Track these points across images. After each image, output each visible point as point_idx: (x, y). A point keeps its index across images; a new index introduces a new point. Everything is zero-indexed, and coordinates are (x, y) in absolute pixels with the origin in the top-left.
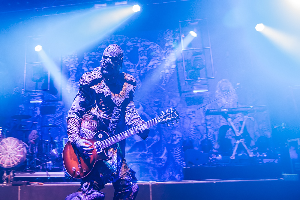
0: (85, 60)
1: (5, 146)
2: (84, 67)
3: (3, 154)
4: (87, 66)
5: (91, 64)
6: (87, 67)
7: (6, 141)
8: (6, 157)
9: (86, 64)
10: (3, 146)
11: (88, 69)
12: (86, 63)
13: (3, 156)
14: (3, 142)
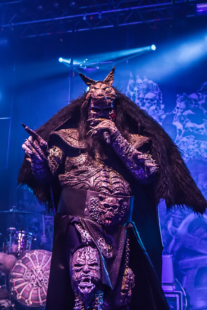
0: (178, 108)
1: (29, 267)
2: (175, 121)
3: (26, 281)
4: (182, 119)
5: (189, 116)
6: (181, 122)
7: (31, 257)
8: (31, 286)
9: (180, 116)
10: (27, 266)
11: (184, 126)
12: (179, 114)
13: (26, 284)
14: (26, 258)
